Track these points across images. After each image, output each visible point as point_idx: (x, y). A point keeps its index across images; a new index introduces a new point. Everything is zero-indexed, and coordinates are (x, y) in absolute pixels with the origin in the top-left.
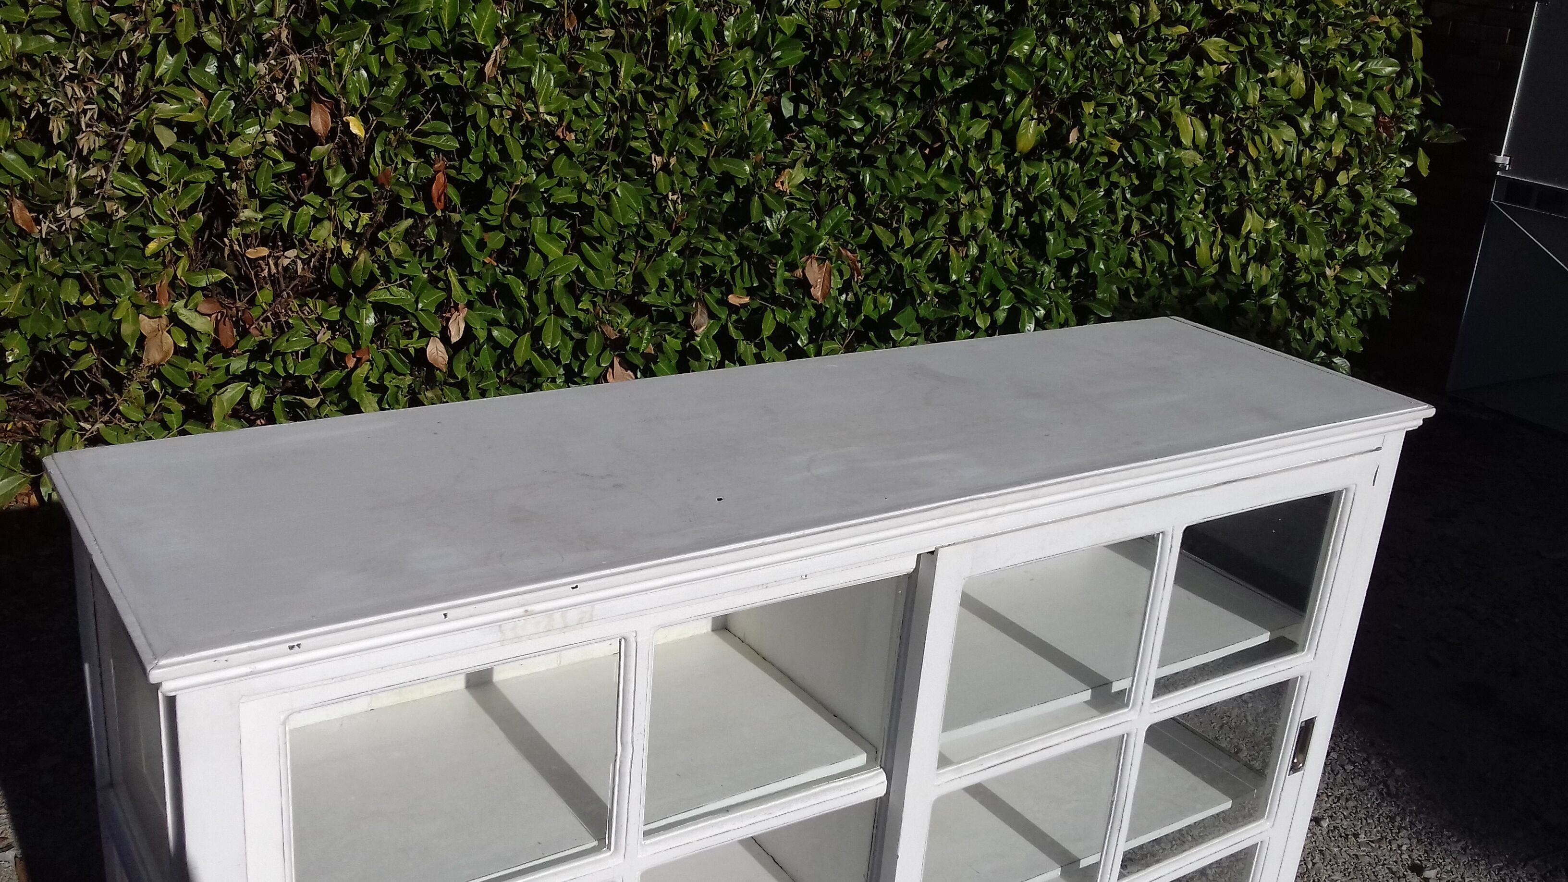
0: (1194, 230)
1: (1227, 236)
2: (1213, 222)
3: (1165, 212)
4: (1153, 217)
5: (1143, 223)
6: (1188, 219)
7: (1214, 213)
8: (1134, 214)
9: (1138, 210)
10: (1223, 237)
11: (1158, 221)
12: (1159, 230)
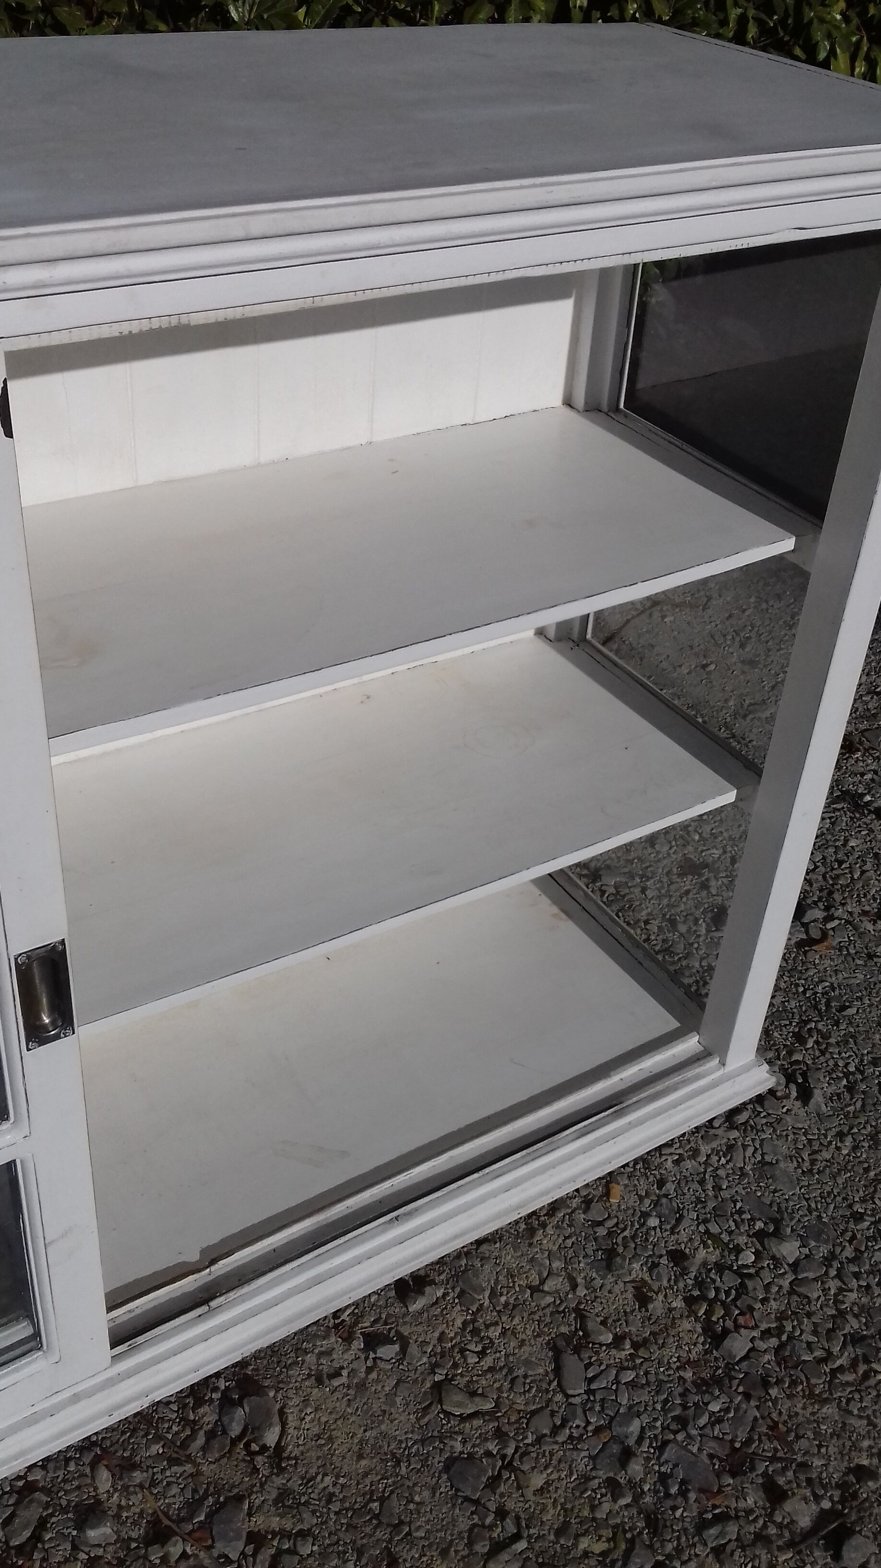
0: (829, 36)
1: (875, 47)
2: (858, 29)
3: (791, 12)
4: (775, 17)
5: (760, 23)
6: (822, 21)
7: (859, 15)
8: (751, 13)
9: (757, 8)
10: (869, 49)
11: (782, 22)
12: (783, 37)
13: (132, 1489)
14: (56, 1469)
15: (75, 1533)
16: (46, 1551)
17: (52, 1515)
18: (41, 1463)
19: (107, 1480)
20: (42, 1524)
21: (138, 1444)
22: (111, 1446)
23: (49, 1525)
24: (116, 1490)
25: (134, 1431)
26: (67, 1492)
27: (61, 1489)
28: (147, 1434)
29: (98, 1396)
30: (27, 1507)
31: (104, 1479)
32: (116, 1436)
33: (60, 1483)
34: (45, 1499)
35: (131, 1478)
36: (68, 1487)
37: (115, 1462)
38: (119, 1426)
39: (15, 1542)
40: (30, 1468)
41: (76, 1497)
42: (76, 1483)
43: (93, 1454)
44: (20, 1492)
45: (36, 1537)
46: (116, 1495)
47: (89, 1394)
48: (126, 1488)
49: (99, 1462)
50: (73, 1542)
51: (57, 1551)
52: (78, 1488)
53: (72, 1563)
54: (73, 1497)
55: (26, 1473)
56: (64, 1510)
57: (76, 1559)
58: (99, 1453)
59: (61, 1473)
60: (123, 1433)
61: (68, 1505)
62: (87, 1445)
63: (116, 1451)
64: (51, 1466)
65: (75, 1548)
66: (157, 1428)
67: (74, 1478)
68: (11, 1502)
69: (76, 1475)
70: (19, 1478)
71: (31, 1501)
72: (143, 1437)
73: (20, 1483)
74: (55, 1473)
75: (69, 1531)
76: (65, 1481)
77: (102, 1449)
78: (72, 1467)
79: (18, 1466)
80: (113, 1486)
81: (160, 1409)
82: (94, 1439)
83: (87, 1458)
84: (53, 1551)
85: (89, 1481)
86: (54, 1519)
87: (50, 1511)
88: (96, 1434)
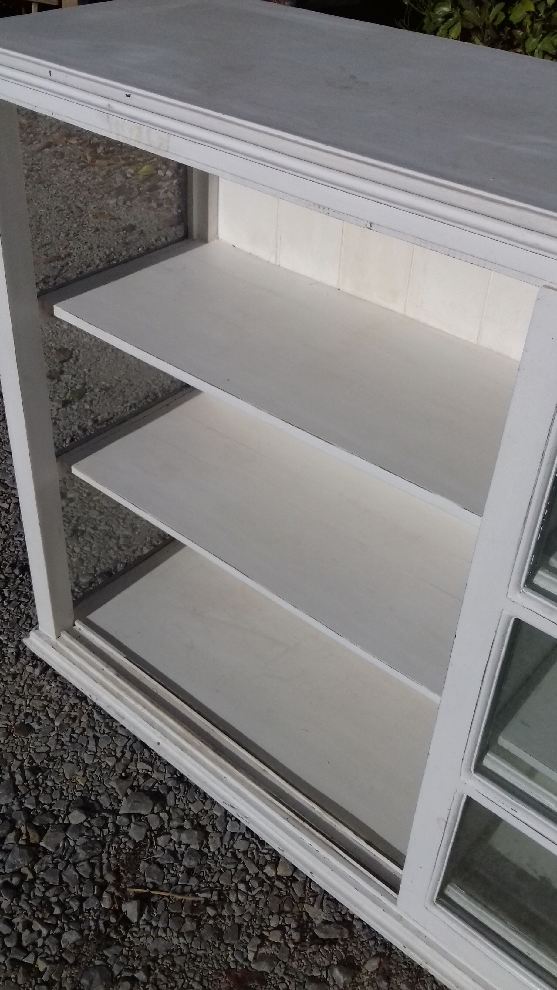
13: (374, 984)
14: (366, 934)
15: (336, 963)
16: (319, 951)
17: (340, 945)
18: (365, 924)
19: (373, 967)
20: (332, 942)
21: (403, 976)
22: (395, 960)
23: (333, 946)
24: (370, 976)
25: (409, 969)
26: (356, 947)
27: (357, 943)
28: (411, 978)
29: (408, 932)
30: (337, 928)
31: (372, 965)
32: (401, 960)
33: (360, 941)
34: (346, 936)
35: (380, 981)
36: (359, 946)
37: (385, 966)
38: (408, 959)
39: (317, 932)
40: (359, 919)
41: (356, 954)
42: (364, 950)
43: (384, 951)
44: (344, 920)
45: (323, 942)
46: (368, 977)
47: (407, 925)
48: (374, 981)
49: (381, 957)
50: (330, 965)
51: (321, 958)
52: (362, 953)
53: (318, 970)
54: (355, 952)
55: (356, 919)
56: (345, 951)
57: (321, 971)
58: (387, 954)
59: (365, 938)
60: (405, 963)
61: (349, 952)
62: (388, 945)
63: (392, 965)
64: (367, 930)
65: (328, 968)
66: (417, 982)
67: (366, 948)
68: (337, 919)
69: (368, 948)
70: (352, 916)
71: (341, 929)
72: (408, 976)
73: (349, 919)
74: (364, 935)
75: (335, 959)
76: (362, 943)
77: (390, 955)
78: (372, 943)
79: (359, 914)
80: (372, 973)
81: (429, 979)
82: (394, 948)
83: (380, 949)
84: (320, 955)
85: (367, 956)
86: (337, 947)
87: (341, 943)
88: (396, 947)
